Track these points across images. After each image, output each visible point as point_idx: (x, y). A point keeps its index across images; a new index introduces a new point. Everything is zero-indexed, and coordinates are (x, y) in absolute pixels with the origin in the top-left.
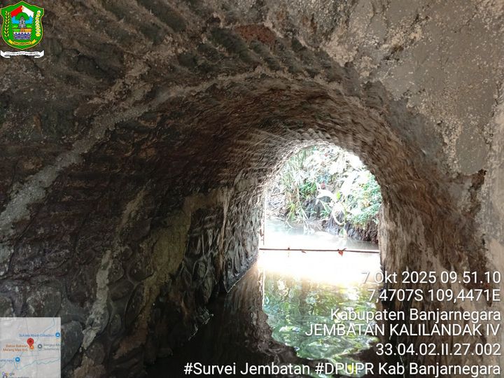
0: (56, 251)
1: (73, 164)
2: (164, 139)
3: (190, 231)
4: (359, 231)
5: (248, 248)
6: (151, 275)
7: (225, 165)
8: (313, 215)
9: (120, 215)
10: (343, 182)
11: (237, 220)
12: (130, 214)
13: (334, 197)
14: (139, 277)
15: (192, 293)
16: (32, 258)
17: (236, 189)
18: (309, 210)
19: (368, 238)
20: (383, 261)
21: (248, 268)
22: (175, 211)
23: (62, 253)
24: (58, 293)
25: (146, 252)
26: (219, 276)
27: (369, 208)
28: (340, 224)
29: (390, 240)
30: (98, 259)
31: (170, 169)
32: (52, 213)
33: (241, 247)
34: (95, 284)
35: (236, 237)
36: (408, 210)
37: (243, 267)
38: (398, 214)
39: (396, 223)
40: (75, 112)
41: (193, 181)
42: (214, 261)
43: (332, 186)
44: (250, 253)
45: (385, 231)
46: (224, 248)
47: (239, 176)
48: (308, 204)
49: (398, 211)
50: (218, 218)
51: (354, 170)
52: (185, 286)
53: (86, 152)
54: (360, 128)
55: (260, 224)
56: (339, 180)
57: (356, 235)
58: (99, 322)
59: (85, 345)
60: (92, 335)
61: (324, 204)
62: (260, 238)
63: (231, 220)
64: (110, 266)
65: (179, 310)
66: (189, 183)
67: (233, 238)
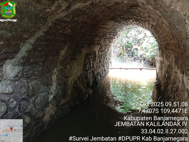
0: (38, 68)
1: (41, 35)
2: (74, 25)
3: (84, 61)
4: (149, 61)
5: (106, 68)
6: (71, 77)
7: (97, 36)
8: (130, 56)
9: (59, 55)
10: (143, 42)
11: (101, 58)
12: (63, 55)
13: (139, 48)
14: (67, 77)
15: (85, 84)
16: (29, 70)
17: (101, 46)
18: (129, 54)
19: (152, 64)
20: (157, 72)
21: (105, 75)
22: (79, 54)
23: (40, 69)
24: (39, 82)
25: (69, 69)
26: (95, 78)
27: (153, 52)
28: (141, 59)
29: (161, 64)
30: (52, 71)
31: (76, 38)
32: (35, 54)
33: (103, 68)
34: (52, 80)
35: (101, 64)
36: (168, 52)
37: (104, 75)
38: (165, 54)
39: (164, 58)
40: (41, 15)
41: (85, 42)
42: (93, 72)
43: (138, 44)
44: (106, 70)
45: (159, 61)
46: (97, 68)
47: (102, 40)
48: (128, 51)
49: (165, 53)
50: (94, 57)
51: (148, 37)
52: (83, 80)
53: (46, 31)
54: (151, 19)
55: (110, 59)
56: (141, 42)
57: (147, 63)
58: (54, 93)
59: (50, 100)
60: (52, 97)
61: (135, 51)
62: (110, 64)
63: (99, 58)
64: (57, 73)
65: (81, 89)
66: (83, 43)
67: (100, 64)
